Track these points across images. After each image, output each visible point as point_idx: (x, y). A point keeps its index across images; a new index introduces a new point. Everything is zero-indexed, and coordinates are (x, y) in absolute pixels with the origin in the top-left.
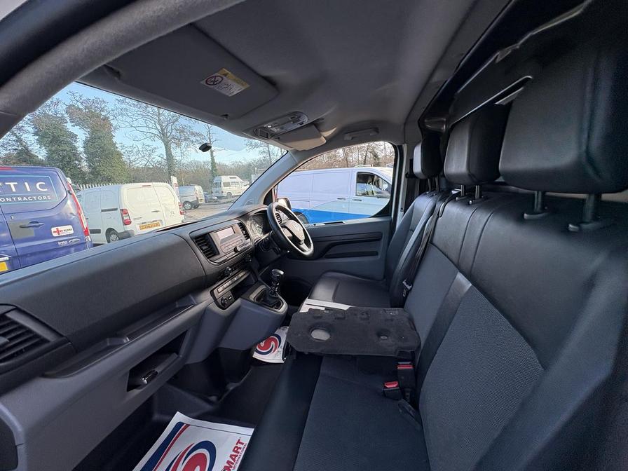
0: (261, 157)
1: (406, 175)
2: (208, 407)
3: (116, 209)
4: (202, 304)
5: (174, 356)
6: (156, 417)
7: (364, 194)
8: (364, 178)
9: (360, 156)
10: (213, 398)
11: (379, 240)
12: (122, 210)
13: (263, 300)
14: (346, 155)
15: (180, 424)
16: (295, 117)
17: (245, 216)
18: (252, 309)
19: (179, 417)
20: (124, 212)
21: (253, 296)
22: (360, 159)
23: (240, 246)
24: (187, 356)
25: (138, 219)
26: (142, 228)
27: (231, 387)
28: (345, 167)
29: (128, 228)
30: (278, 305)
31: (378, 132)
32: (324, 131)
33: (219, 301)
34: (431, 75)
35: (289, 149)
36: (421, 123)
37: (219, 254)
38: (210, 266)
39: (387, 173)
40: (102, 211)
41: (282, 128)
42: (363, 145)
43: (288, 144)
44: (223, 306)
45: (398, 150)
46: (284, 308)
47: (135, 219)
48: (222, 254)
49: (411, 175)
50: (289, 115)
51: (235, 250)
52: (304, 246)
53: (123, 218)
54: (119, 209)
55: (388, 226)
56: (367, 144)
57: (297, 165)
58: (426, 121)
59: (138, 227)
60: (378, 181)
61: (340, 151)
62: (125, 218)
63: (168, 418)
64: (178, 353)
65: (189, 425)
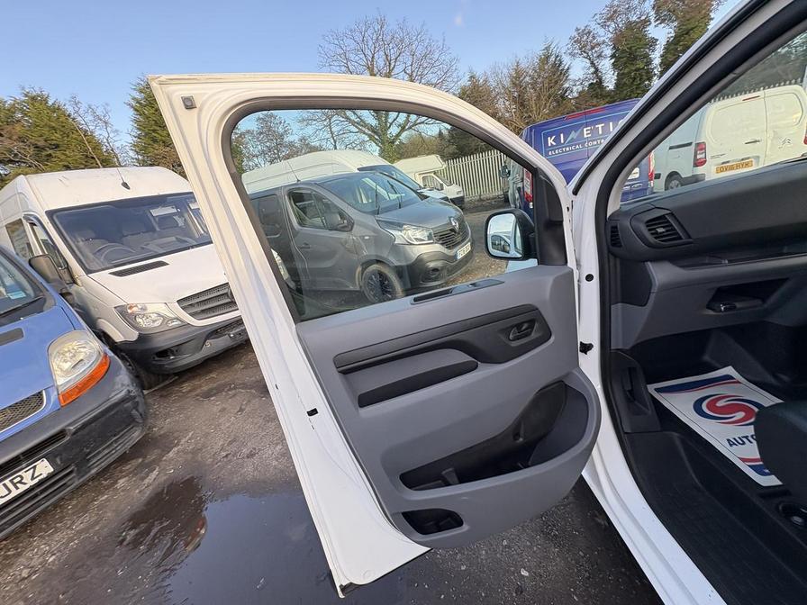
3: (690, 144)
12: (698, 144)
15: (728, 377)
19: (730, 371)
20: (700, 147)
25: (718, 156)
26: (720, 170)
29: (700, 170)
40: (671, 148)
47: (713, 157)
53: (695, 156)
54: (694, 144)
59: (714, 169)
62: (698, 157)
63: (717, 365)
64: (764, 301)
65: (738, 382)
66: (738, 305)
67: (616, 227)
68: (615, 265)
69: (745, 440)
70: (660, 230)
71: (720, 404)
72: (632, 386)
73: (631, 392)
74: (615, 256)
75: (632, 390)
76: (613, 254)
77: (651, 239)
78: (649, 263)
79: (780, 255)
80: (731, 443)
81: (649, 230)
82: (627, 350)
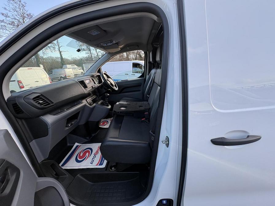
0: (87, 55)
1: (149, 62)
2: (86, 140)
3: (15, 81)
4: (84, 103)
5: (76, 120)
6: (68, 144)
7: (136, 72)
8: (135, 65)
9: (134, 56)
10: (88, 138)
11: (141, 86)
12: (18, 81)
13: (102, 104)
14: (128, 56)
15: (77, 146)
16: (111, 42)
17: (93, 76)
18: (100, 107)
19: (76, 144)
20: (19, 82)
21: (99, 103)
22: (134, 57)
23: (94, 86)
24: (79, 122)
25: (28, 85)
27: (93, 135)
28: (127, 61)
29: (23, 89)
30: (108, 106)
31: (138, 47)
32: (120, 46)
33: (89, 103)
34: (152, 30)
35: (107, 52)
36: (152, 44)
37: (87, 87)
38: (86, 91)
39: (142, 63)
41: (107, 45)
42: (135, 51)
43: (107, 50)
44: (90, 105)
45: (145, 53)
46: (110, 107)
47: (26, 85)
48: (88, 88)
49: (150, 62)
50: (109, 41)
51: (92, 87)
52: (115, 87)
53: (19, 85)
54: (16, 81)
55: (143, 81)
56: (137, 51)
57: (110, 58)
58: (154, 44)
60: (141, 67)
61: (125, 54)
62: (20, 85)
63: (73, 145)
64: (77, 119)
65: (80, 146)
66: (73, 123)
67: (16, 104)
68: (23, 123)
69: (93, 159)
70: (41, 102)
71: (81, 155)
72: (55, 171)
73: (56, 174)
74: (21, 119)
75: (56, 173)
76: (18, 118)
77: (39, 106)
78: (42, 117)
79: (75, 105)
80: (92, 163)
81: (36, 102)
82: (47, 158)
